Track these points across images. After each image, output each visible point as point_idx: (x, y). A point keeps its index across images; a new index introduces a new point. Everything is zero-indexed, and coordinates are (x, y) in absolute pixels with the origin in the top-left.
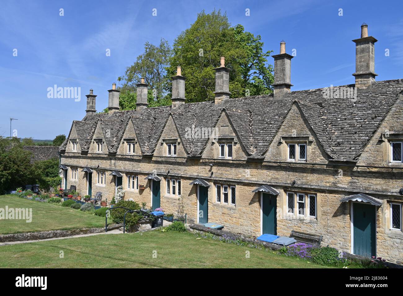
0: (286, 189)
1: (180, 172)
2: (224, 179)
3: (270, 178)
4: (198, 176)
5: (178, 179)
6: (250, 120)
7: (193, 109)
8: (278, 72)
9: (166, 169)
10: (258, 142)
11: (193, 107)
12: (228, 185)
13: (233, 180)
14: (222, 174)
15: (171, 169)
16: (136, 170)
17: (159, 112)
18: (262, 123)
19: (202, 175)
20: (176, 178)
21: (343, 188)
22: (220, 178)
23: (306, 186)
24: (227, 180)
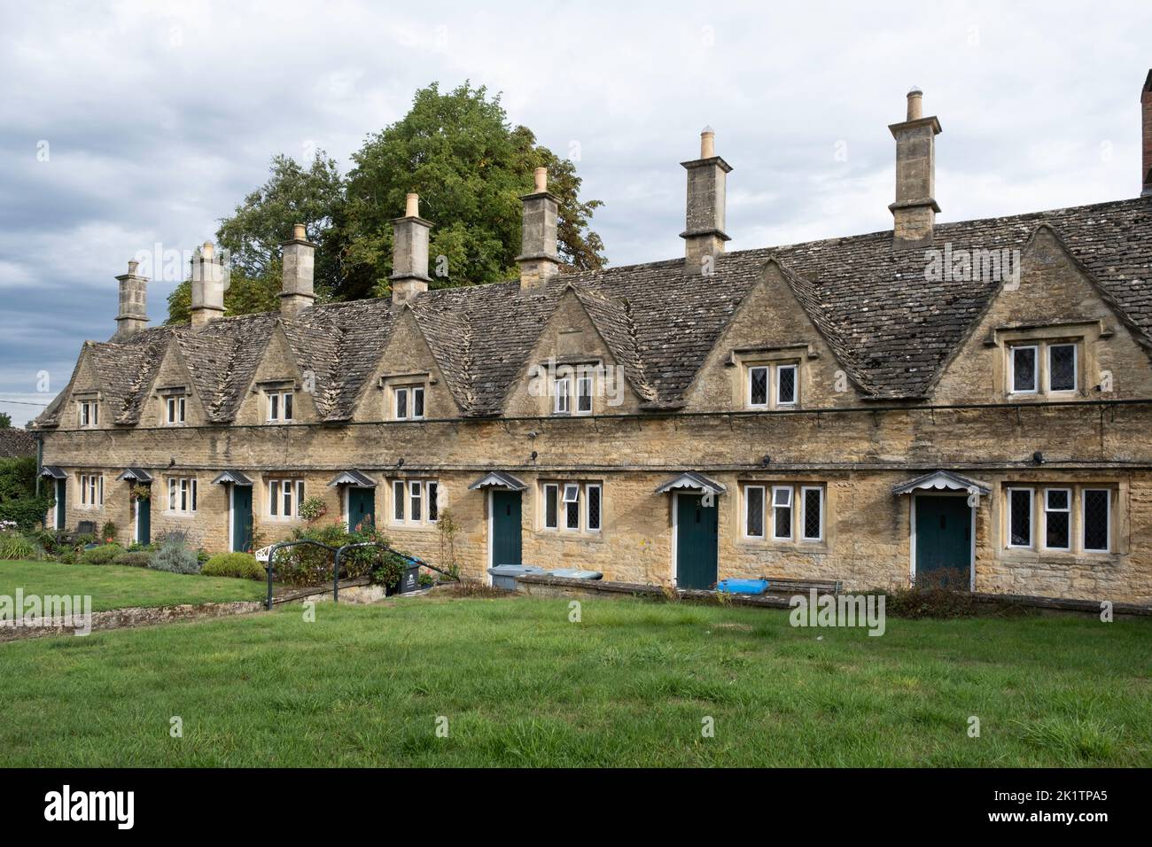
0: (743, 477)
1: (436, 460)
2: (570, 468)
3: (699, 455)
4: (491, 465)
5: (431, 478)
6: (628, 320)
7: (457, 301)
8: (698, 202)
9: (393, 454)
10: (659, 371)
11: (458, 297)
12: (579, 481)
13: (596, 468)
14: (562, 454)
15: (408, 455)
16: (296, 463)
17: (355, 314)
18: (662, 325)
19: (503, 462)
20: (423, 475)
21: (895, 463)
22: (559, 465)
23: (801, 467)
24: (578, 469)
